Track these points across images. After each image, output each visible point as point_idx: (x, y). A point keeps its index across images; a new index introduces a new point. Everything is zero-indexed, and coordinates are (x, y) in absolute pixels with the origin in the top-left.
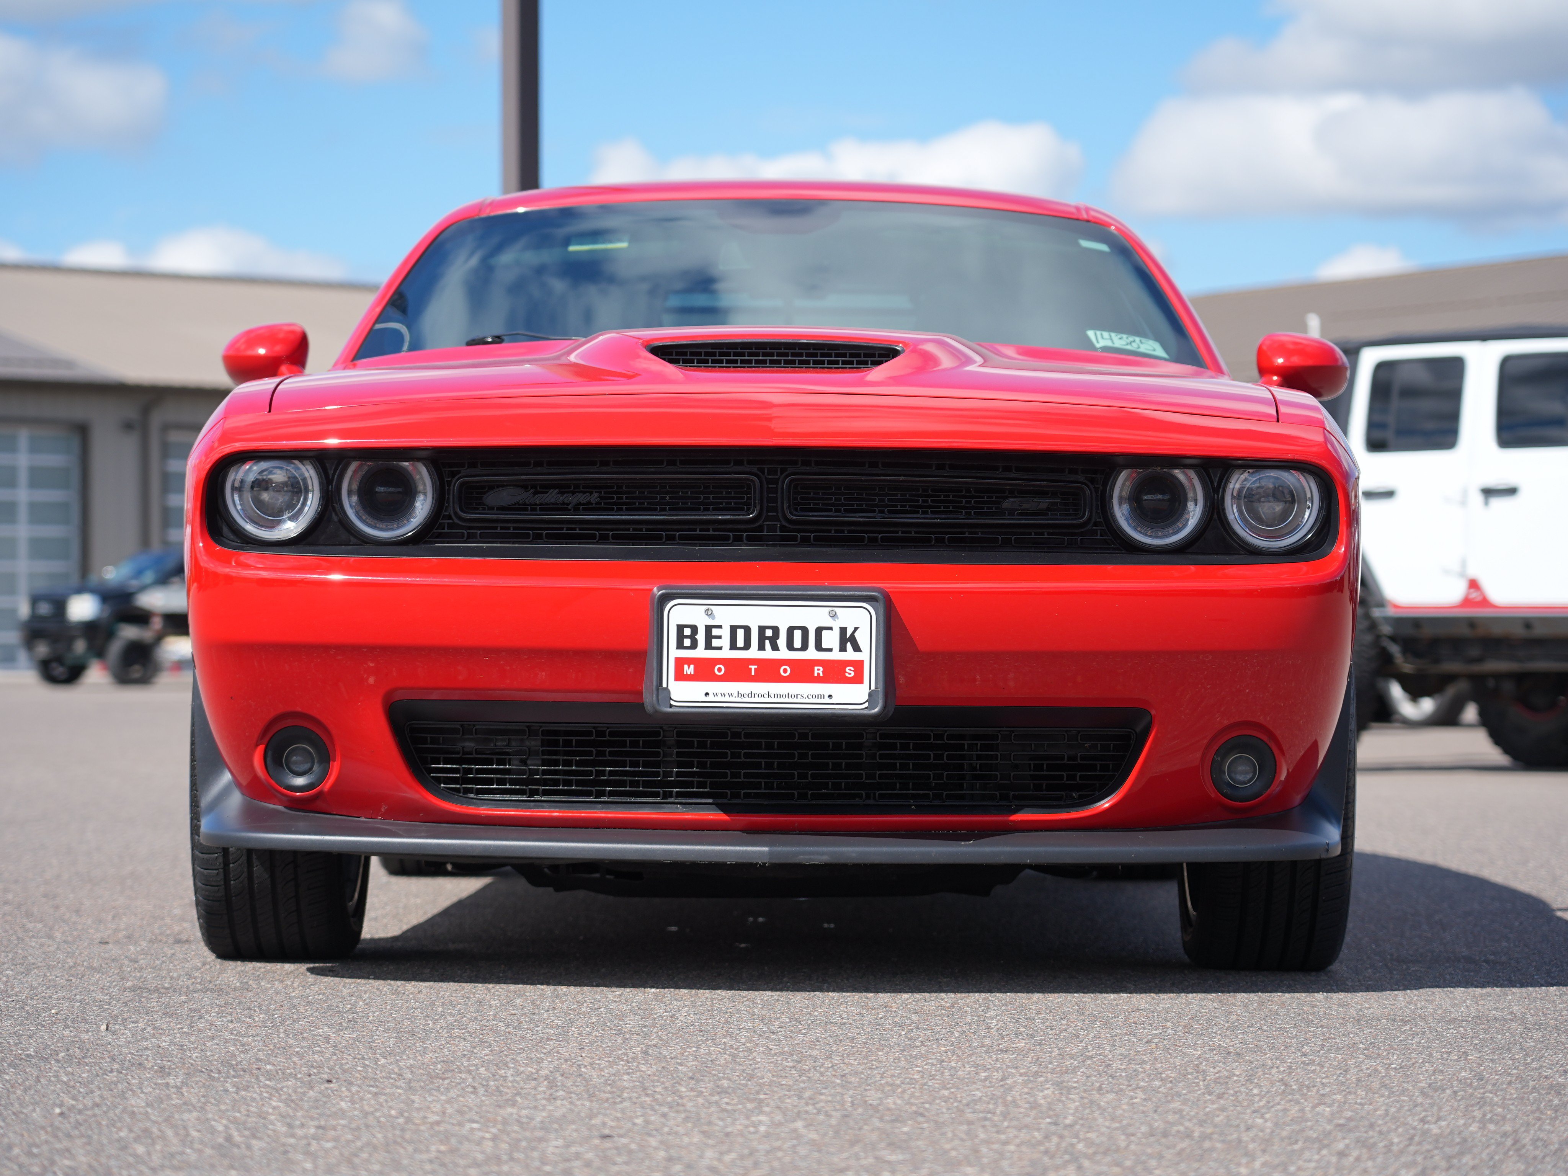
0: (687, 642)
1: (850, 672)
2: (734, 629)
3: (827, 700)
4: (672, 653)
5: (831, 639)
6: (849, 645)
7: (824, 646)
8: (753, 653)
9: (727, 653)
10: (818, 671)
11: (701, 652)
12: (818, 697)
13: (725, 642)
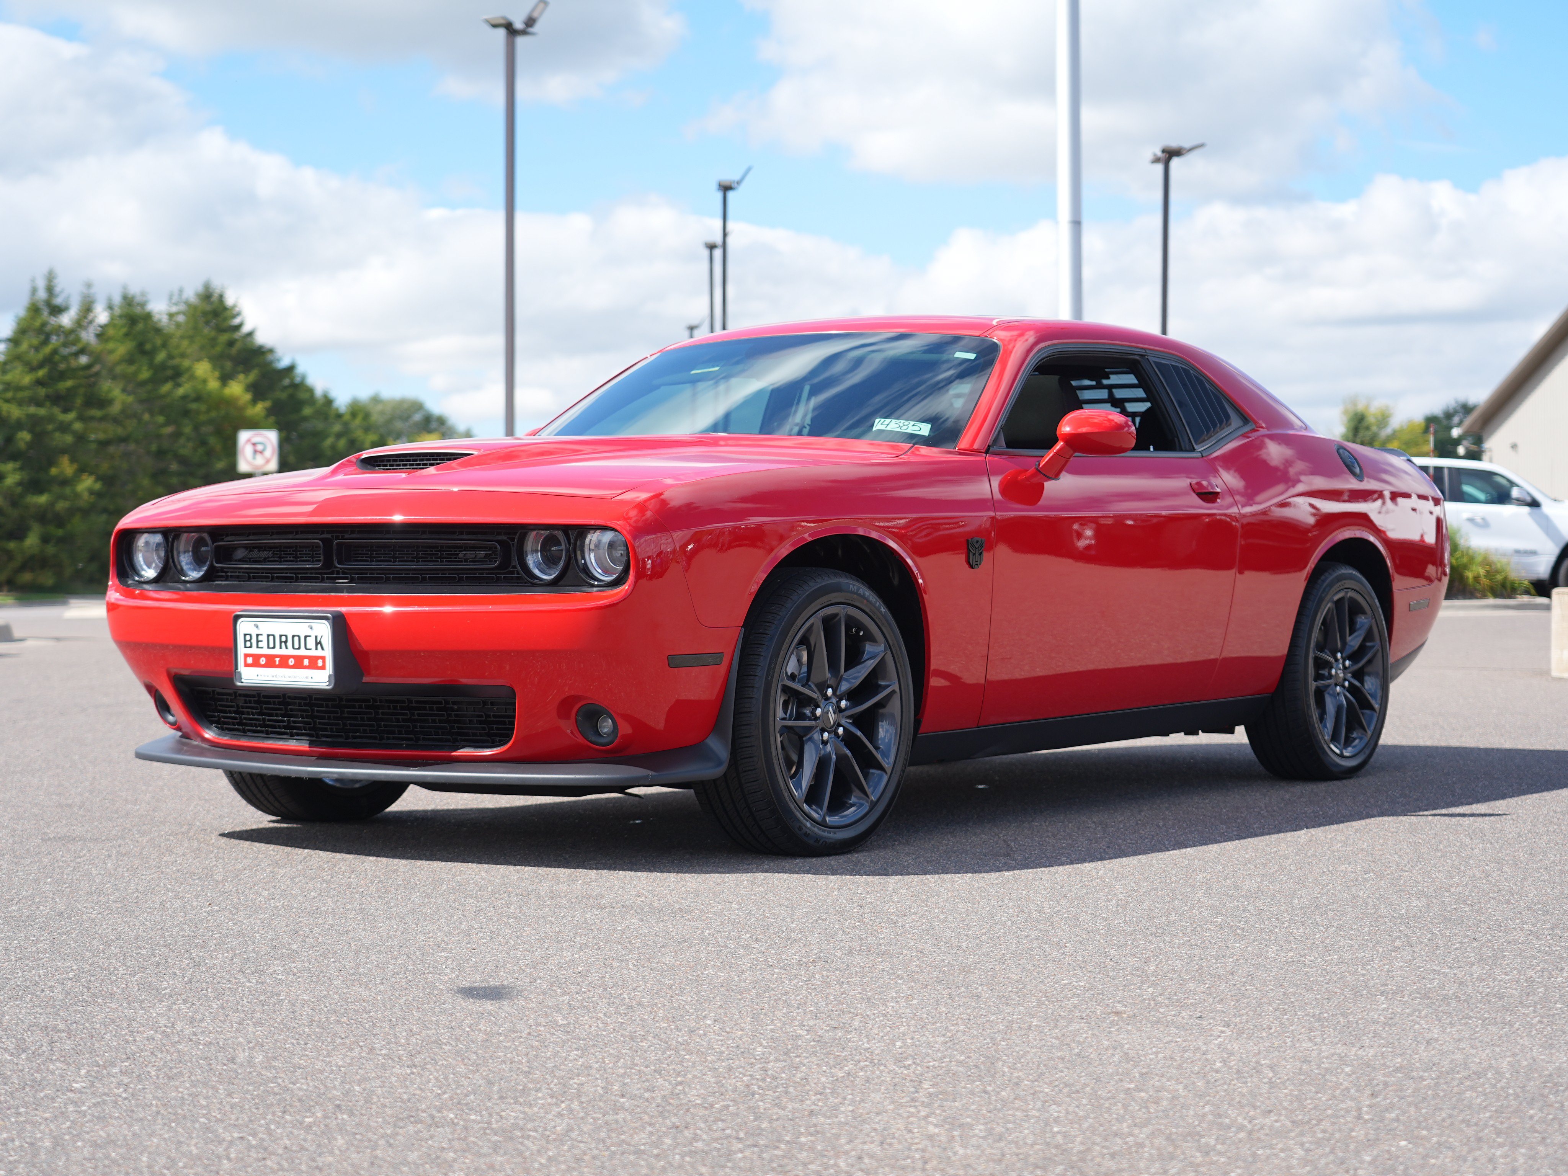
0: (248, 644)
1: (320, 663)
2: (268, 636)
3: (311, 680)
4: (242, 651)
5: (311, 643)
6: (319, 646)
7: (308, 647)
8: (277, 651)
9: (266, 651)
10: (306, 662)
11: (254, 651)
12: (306, 678)
13: (263, 644)
